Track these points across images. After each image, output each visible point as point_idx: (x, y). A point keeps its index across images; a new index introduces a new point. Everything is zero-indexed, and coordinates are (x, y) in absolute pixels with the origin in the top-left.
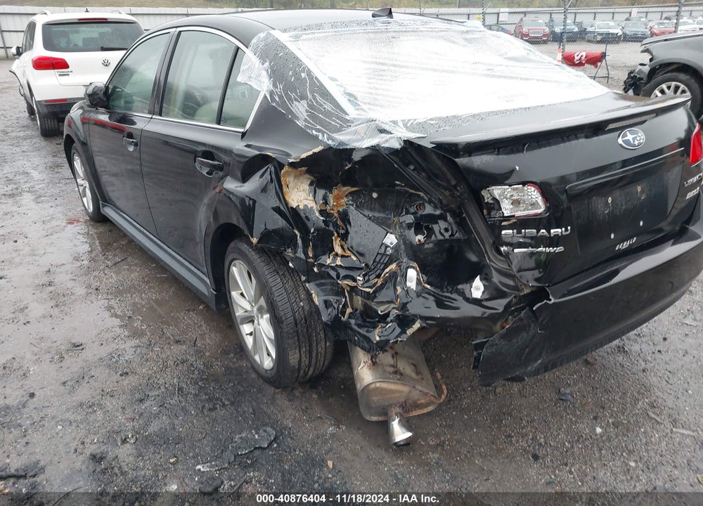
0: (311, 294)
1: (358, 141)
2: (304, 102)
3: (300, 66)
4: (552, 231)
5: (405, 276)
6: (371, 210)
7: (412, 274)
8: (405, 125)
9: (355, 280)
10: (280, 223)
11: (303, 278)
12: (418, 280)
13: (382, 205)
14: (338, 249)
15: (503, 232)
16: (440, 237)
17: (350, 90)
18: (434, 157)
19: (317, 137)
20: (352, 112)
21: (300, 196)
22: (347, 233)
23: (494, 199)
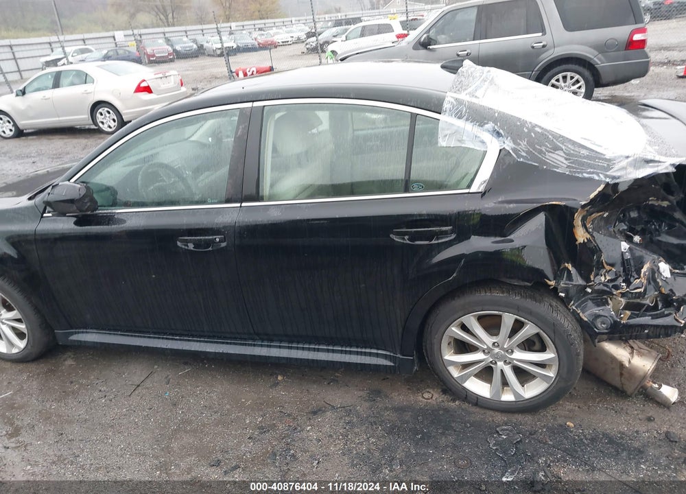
0: (579, 314)
2: (560, 153)
6: (600, 227)
7: (663, 266)
14: (606, 267)
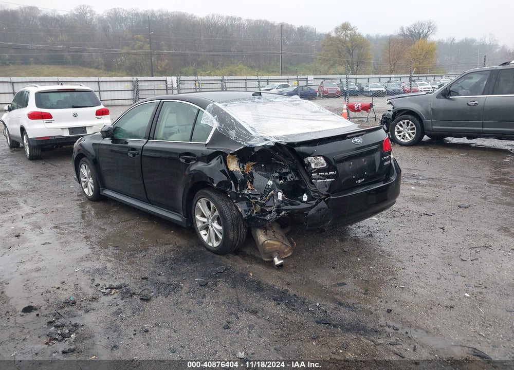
0: (238, 208)
1: (256, 144)
2: (234, 131)
3: (230, 117)
4: (330, 173)
5: (277, 195)
6: (261, 171)
7: (280, 194)
8: (275, 137)
9: (257, 199)
10: (225, 178)
11: (234, 201)
12: (282, 196)
13: (265, 169)
14: (249, 187)
15: (313, 174)
16: (289, 180)
17: (251, 126)
18: (286, 149)
19: (240, 143)
20: (254, 134)
21: (234, 166)
22: (253, 181)
23: (308, 162)
